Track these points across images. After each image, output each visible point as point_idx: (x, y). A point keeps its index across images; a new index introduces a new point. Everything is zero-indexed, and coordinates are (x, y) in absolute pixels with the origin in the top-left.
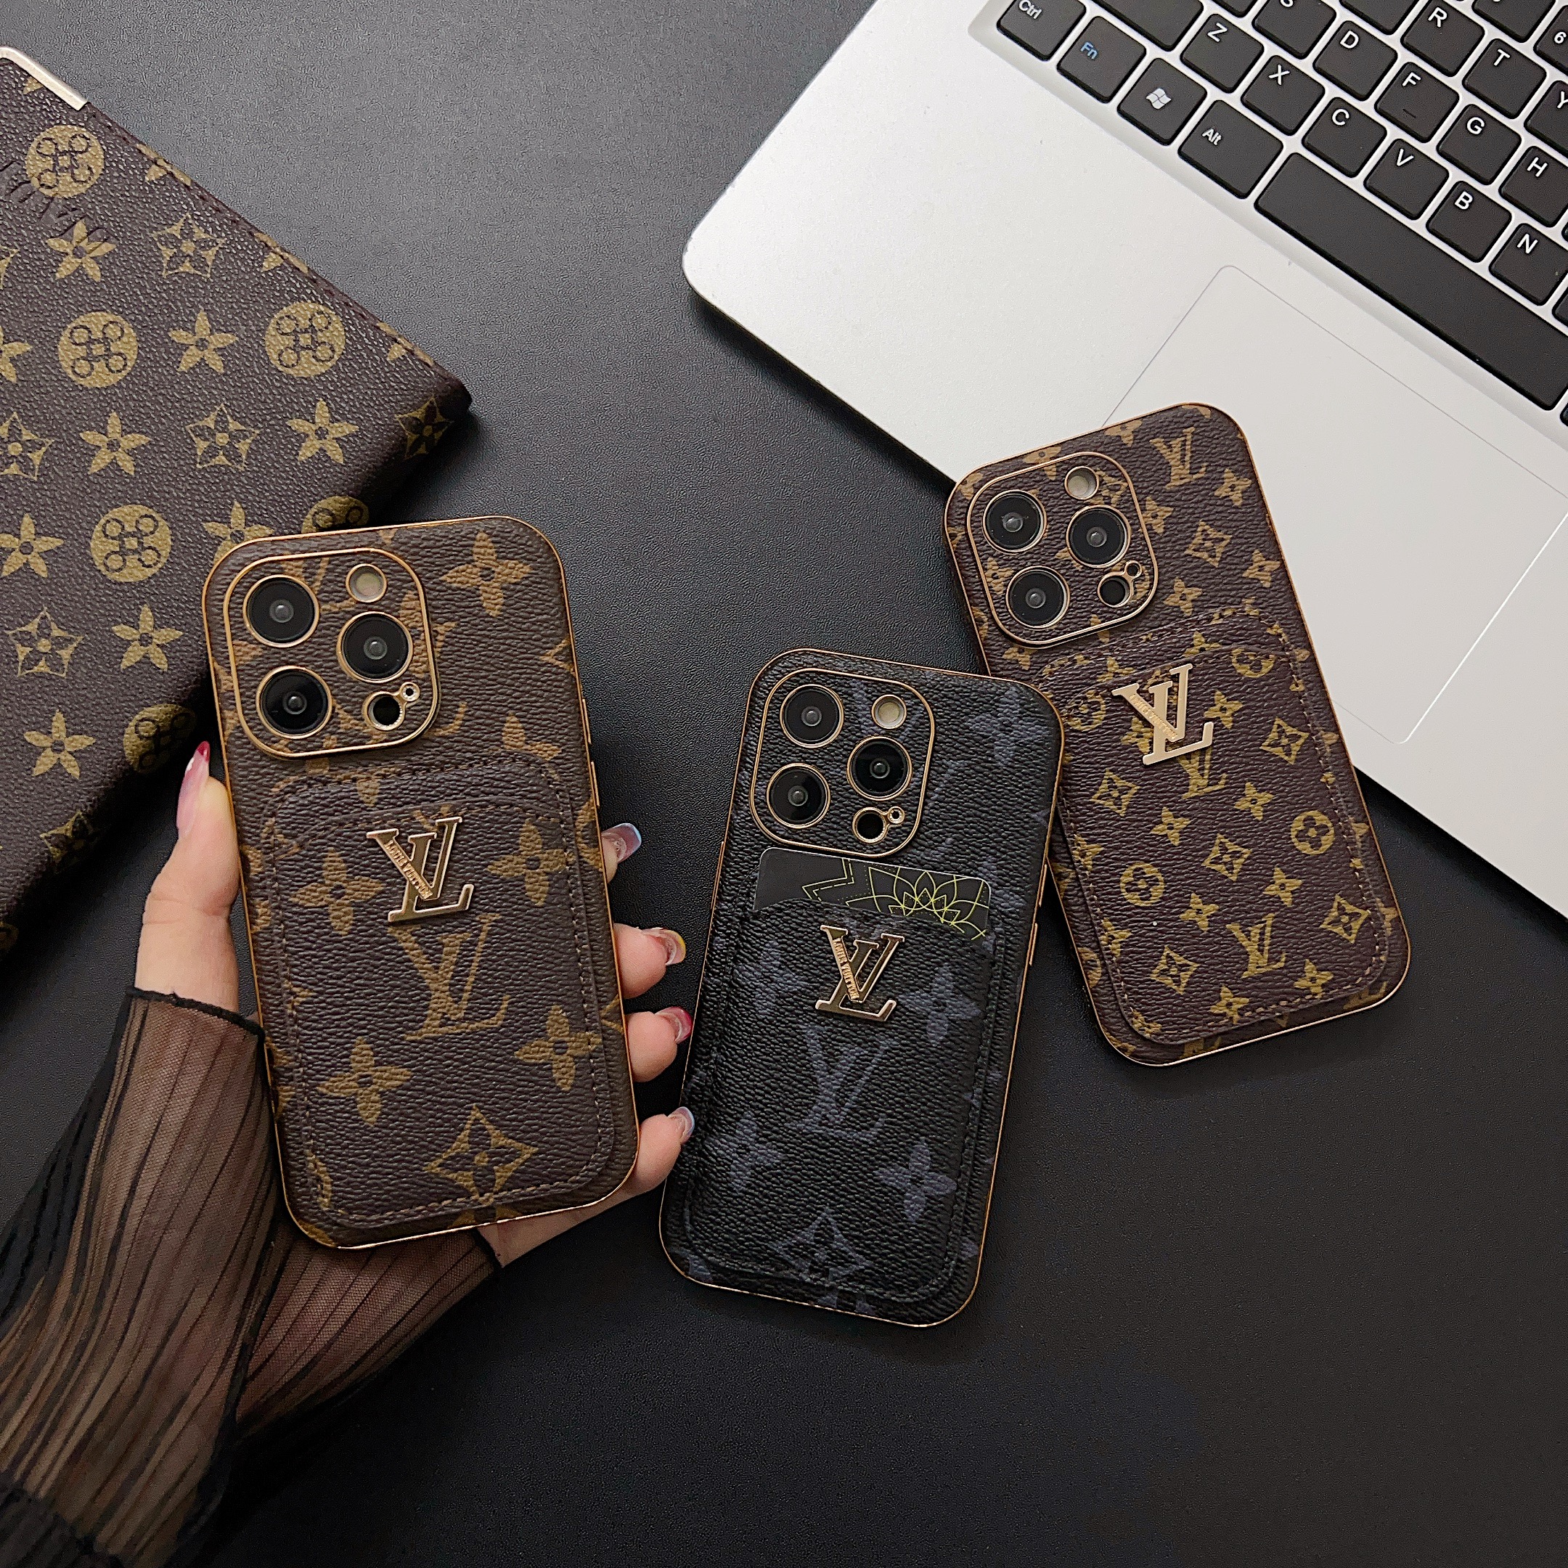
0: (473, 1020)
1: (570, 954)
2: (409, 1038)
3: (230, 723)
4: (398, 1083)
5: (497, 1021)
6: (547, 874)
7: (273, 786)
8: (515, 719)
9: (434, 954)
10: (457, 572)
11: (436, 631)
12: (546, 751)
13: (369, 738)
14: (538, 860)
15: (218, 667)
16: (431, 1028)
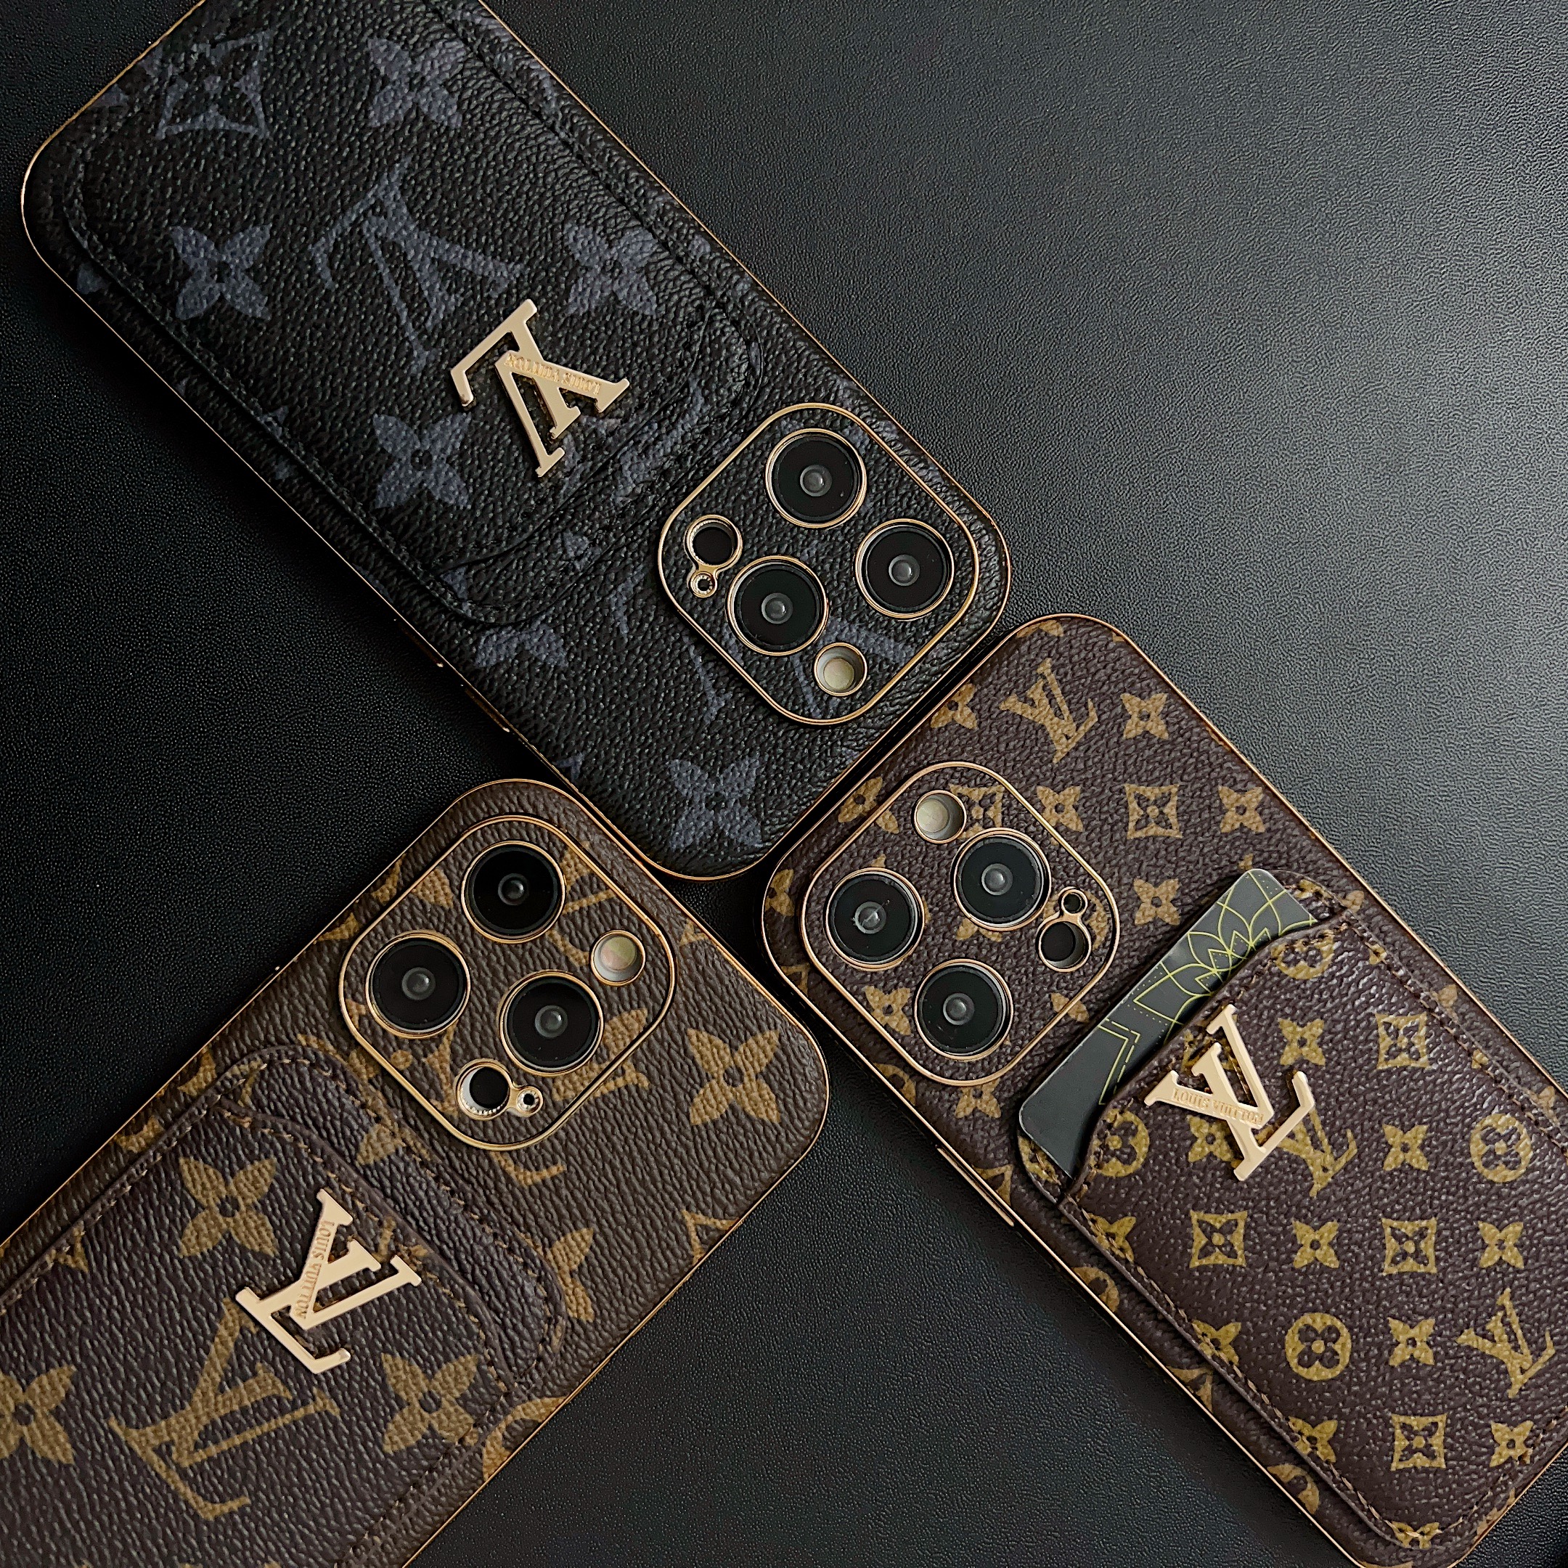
0: (192, 1483)
1: (355, 1532)
2: (114, 1424)
3: (343, 932)
4: (50, 1456)
5: (210, 1511)
6: (430, 1428)
7: (304, 1032)
8: (589, 1238)
9: (236, 1373)
10: (711, 1042)
11: (624, 1072)
12: (579, 1304)
13: (439, 1098)
14: (439, 1404)
15: (398, 868)
16: (142, 1440)
